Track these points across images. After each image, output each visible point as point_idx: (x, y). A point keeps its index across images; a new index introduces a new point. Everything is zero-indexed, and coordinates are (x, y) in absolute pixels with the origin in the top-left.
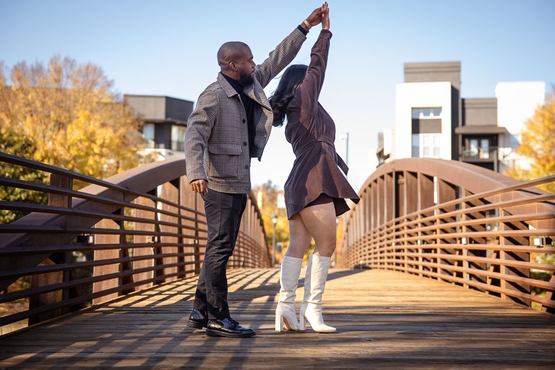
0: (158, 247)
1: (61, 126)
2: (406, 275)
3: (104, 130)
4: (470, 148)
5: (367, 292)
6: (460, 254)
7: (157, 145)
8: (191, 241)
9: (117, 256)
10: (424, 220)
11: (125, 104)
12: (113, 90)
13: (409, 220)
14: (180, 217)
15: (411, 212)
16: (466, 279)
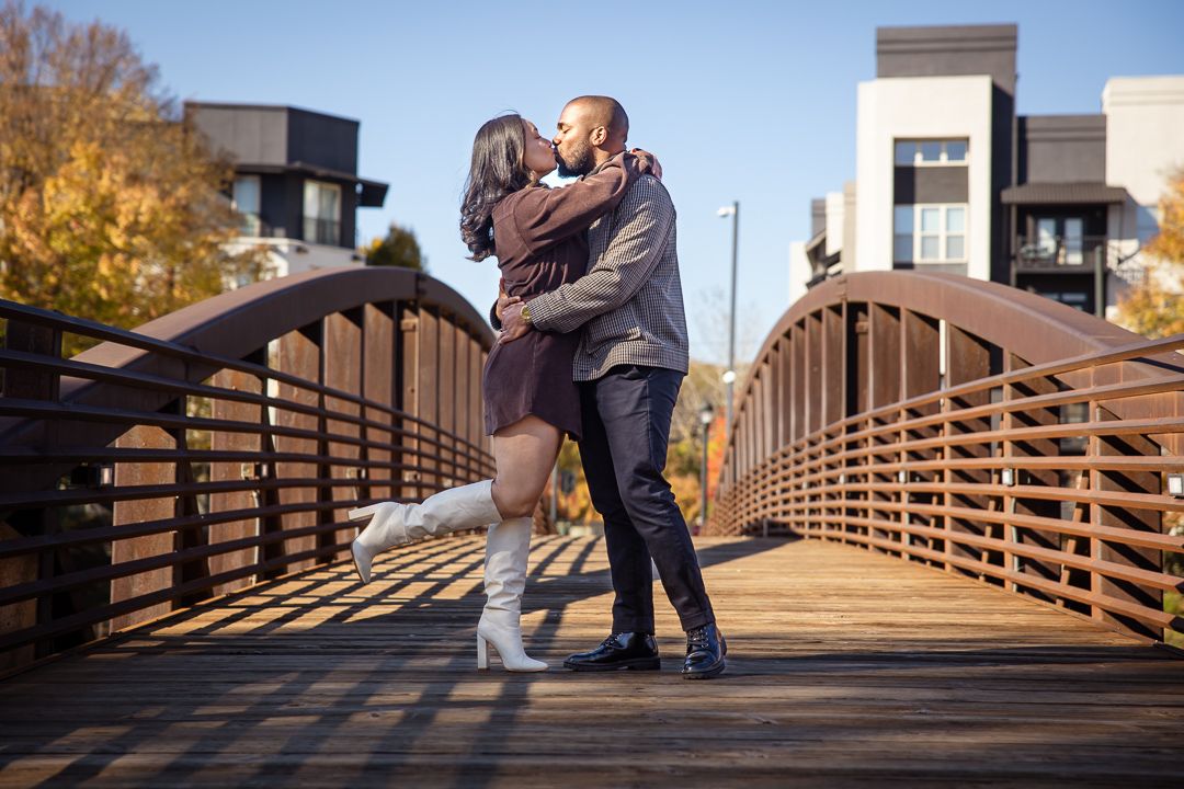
0: (268, 489)
1: (28, 179)
2: (871, 556)
3: (136, 193)
4: (1036, 240)
5: (770, 601)
6: (996, 509)
7: (268, 230)
8: (350, 473)
9: (170, 515)
10: (915, 423)
11: (187, 125)
12: (156, 91)
13: (879, 421)
14: (323, 415)
15: (886, 404)
16: (1010, 569)
